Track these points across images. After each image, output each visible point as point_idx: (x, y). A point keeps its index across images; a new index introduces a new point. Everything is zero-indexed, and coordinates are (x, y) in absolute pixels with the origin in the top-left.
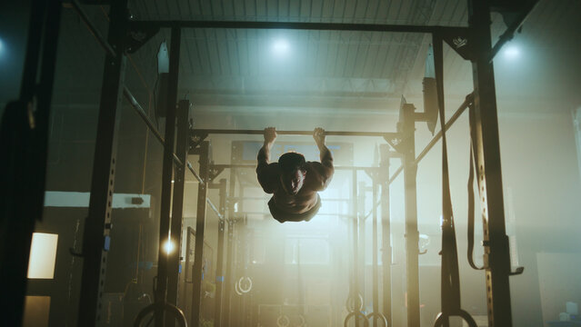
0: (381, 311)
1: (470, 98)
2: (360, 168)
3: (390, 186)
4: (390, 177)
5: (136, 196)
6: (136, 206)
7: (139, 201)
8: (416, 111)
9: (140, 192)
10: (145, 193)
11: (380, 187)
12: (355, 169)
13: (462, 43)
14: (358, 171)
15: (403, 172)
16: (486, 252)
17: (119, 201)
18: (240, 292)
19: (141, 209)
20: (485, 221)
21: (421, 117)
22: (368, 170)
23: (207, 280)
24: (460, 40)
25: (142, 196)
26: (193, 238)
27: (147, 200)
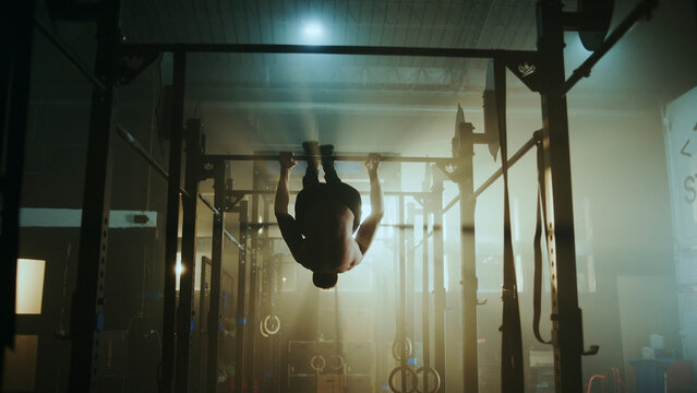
0: (432, 365)
1: (538, 136)
2: (408, 194)
3: (444, 216)
4: (444, 207)
5: (138, 213)
6: (139, 225)
7: (144, 219)
8: (474, 131)
9: (144, 209)
10: (151, 210)
11: (432, 215)
12: (401, 195)
13: (529, 70)
14: (406, 197)
15: (458, 204)
16: (555, 328)
17: (118, 219)
18: (266, 333)
19: (146, 228)
20: (553, 290)
21: (480, 139)
22: (417, 196)
23: (227, 318)
24: (527, 66)
25: (147, 213)
26: (208, 268)
27: (153, 218)
